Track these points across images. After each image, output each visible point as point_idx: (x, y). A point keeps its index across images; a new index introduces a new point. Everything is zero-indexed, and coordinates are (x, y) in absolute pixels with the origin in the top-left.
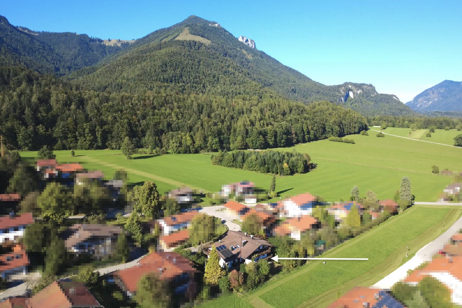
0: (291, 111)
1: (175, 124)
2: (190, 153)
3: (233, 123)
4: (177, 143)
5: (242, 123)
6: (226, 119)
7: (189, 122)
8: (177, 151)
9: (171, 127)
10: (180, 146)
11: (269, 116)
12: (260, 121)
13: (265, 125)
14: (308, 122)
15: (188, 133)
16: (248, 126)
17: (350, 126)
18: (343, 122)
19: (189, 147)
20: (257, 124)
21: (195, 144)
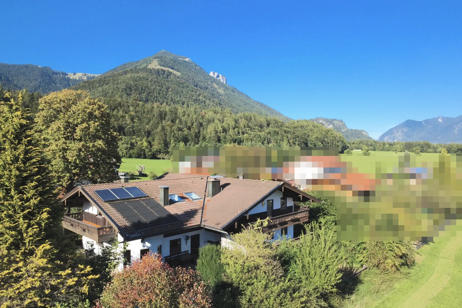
0: (268, 125)
1: (129, 128)
2: (145, 157)
3: (201, 129)
4: (127, 144)
5: (213, 129)
6: (194, 126)
7: (147, 127)
8: (127, 154)
9: (124, 132)
10: (131, 148)
11: (244, 125)
12: (234, 129)
13: (241, 133)
14: (289, 136)
15: (145, 138)
16: (220, 133)
17: (333, 144)
18: (326, 139)
19: (145, 151)
20: (231, 132)
21: (152, 148)
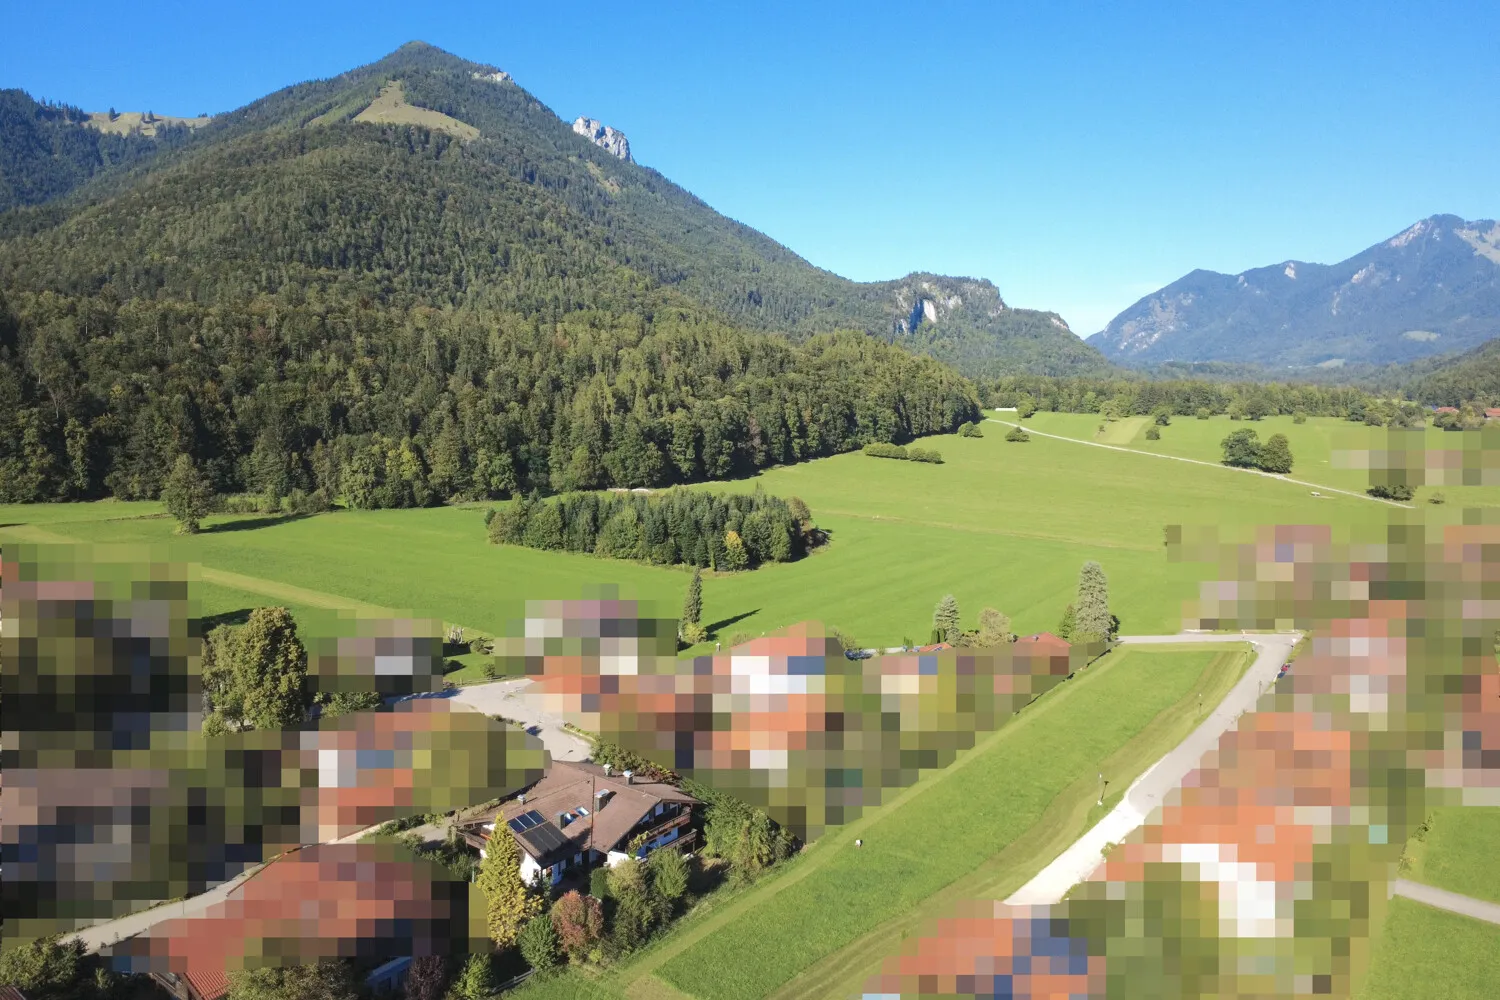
0: (746, 362)
1: (360, 408)
2: (413, 504)
3: (558, 402)
4: (366, 472)
5: (589, 404)
6: (536, 390)
7: (409, 401)
8: (366, 499)
9: (346, 421)
10: (378, 483)
11: (676, 377)
12: (646, 395)
13: (665, 409)
14: (802, 397)
15: (406, 439)
16: (609, 413)
17: (928, 409)
18: (908, 396)
19: (411, 487)
20: (639, 407)
21: (429, 476)
